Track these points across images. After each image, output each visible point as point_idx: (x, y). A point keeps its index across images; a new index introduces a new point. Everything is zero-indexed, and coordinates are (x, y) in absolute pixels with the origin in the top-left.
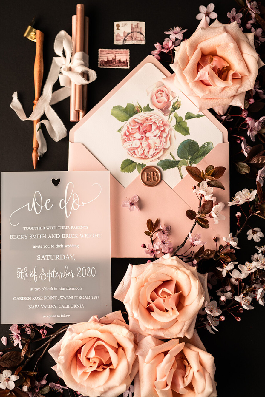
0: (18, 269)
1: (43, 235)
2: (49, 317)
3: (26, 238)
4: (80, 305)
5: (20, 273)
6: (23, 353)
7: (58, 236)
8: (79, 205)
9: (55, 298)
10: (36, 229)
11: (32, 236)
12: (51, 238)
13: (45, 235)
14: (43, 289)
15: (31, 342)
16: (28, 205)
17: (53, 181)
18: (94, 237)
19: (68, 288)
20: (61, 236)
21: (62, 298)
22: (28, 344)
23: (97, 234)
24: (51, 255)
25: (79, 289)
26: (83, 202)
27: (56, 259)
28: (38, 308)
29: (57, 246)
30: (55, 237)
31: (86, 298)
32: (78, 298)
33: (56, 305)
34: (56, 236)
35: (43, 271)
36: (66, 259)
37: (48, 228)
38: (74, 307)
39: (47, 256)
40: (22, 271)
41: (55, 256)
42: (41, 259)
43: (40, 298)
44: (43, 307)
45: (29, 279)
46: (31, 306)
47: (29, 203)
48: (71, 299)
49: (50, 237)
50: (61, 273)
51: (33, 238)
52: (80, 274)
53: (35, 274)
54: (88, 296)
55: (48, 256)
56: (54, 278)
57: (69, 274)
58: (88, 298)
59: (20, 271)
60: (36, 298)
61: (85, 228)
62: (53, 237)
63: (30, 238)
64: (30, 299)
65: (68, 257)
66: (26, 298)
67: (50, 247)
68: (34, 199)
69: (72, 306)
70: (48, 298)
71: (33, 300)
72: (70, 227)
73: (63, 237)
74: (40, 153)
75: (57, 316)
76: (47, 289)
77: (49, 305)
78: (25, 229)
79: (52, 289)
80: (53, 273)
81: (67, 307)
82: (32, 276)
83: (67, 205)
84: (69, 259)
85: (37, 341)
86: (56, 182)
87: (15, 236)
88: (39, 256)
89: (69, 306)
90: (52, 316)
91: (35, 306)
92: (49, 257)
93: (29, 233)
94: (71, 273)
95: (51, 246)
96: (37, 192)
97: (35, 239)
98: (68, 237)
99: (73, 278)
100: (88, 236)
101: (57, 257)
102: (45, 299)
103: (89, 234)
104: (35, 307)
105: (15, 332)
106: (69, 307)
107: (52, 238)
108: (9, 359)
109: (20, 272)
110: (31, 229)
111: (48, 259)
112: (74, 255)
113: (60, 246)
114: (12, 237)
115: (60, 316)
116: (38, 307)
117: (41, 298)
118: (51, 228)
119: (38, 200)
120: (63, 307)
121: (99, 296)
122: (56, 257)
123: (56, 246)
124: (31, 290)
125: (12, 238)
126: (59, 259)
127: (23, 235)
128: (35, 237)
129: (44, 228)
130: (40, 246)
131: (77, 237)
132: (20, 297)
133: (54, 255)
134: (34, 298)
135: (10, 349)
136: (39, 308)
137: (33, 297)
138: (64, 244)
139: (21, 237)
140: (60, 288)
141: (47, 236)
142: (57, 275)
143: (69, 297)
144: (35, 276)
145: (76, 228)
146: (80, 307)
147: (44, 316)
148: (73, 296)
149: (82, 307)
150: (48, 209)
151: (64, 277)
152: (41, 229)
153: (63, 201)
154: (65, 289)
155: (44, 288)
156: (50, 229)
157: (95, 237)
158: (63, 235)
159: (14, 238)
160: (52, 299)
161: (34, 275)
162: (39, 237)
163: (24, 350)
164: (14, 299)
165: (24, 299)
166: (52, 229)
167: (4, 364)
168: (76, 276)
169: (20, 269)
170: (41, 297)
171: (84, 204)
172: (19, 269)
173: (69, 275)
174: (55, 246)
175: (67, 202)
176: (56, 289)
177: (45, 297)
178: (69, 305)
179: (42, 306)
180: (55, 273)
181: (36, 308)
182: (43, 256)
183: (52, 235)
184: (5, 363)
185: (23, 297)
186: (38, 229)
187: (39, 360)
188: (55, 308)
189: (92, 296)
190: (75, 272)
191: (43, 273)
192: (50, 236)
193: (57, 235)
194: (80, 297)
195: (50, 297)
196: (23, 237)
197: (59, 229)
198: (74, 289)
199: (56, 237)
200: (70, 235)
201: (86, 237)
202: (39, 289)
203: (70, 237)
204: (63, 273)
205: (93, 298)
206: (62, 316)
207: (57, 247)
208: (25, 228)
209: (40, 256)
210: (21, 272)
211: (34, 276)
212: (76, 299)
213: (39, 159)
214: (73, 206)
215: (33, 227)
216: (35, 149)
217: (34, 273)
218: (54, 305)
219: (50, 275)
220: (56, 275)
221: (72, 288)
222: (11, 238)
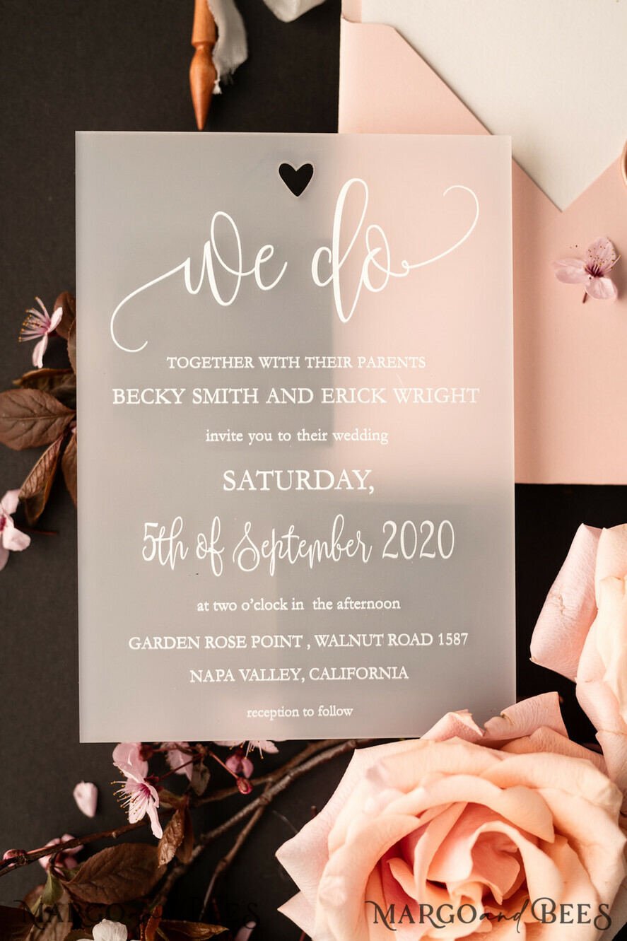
0: (146, 524)
1: (246, 390)
2: (271, 714)
3: (178, 402)
4: (395, 668)
5: (154, 540)
6: (166, 854)
7: (306, 396)
8: (388, 272)
9: (294, 642)
10: (217, 367)
11: (203, 394)
12: (277, 401)
13: (255, 390)
14: (246, 607)
15: (192, 806)
16: (183, 268)
17: (285, 171)
18: (450, 399)
19: (346, 603)
20: (318, 396)
21: (321, 640)
22: (183, 814)
23: (463, 390)
24: (278, 473)
25: (388, 605)
26: (405, 262)
27: (300, 488)
28: (226, 680)
29: (303, 436)
30: (294, 400)
31: (418, 644)
32: (385, 641)
33: (299, 670)
34: (299, 396)
35: (246, 535)
36: (338, 488)
37: (265, 362)
38: (371, 678)
39: (261, 476)
40: (161, 536)
41: (295, 475)
42: (240, 489)
43: (236, 640)
44: (249, 677)
45: (192, 567)
46: (201, 671)
47: (189, 260)
48: (359, 644)
49: (273, 399)
50: (318, 541)
51: (206, 402)
52: (394, 548)
53: (217, 547)
54: (423, 635)
55: (265, 473)
56: (292, 562)
57: (348, 546)
58: (423, 644)
59: (155, 532)
60: (221, 642)
61: (414, 366)
62: (287, 398)
63: (194, 402)
64: (197, 646)
65: (347, 480)
66: (179, 643)
67: (275, 437)
68: (209, 242)
69: (362, 673)
70: (267, 641)
71: (207, 647)
72: (354, 362)
73: (324, 401)
74: (223, 64)
75: (301, 713)
76: (263, 606)
77: (272, 670)
78: (172, 367)
79: (284, 607)
80: (285, 541)
81: (343, 678)
82: (202, 553)
83: (341, 270)
84: (350, 487)
85: (213, 799)
86: (297, 179)
87: (133, 393)
88: (229, 475)
89: (349, 673)
90: (282, 713)
91: (218, 671)
92: (272, 480)
93: (188, 380)
94: (359, 541)
95: (280, 434)
96: (220, 217)
97: (212, 405)
98: (346, 401)
99: (365, 561)
100: (425, 397)
101: (302, 479)
102: (254, 646)
103: (429, 390)
104: (215, 677)
105: (134, 773)
106: (349, 678)
107: (284, 402)
108: (113, 871)
109: (156, 536)
110: (199, 364)
111: (265, 488)
112: (368, 471)
113: (316, 435)
114: (122, 396)
115: (317, 713)
116: (229, 678)
117: (239, 642)
118: (279, 363)
119: (225, 247)
120: (328, 675)
121: (466, 634)
122: (300, 480)
123: (299, 434)
124: (200, 609)
125: (120, 399)
126: (309, 487)
127: (166, 390)
128: (214, 397)
129: (249, 362)
130: (233, 434)
131: (383, 401)
132: (155, 638)
133: (290, 472)
134: (210, 642)
135: (114, 834)
136: (233, 680)
137: (207, 638)
138: (329, 429)
139: (158, 396)
140: (314, 603)
141: (263, 396)
142: (304, 550)
143: (351, 636)
144: (215, 555)
145: (377, 364)
146: (394, 677)
147: (252, 713)
148: (364, 636)
149: (403, 676)
150: (265, 286)
151: (328, 557)
152: (236, 367)
153: (324, 255)
154: (335, 606)
155: (252, 600)
156: (276, 366)
157: (454, 401)
158: (324, 390)
159: (130, 402)
160: (282, 646)
161: (212, 550)
162: (230, 397)
163: (170, 842)
164: (134, 644)
165: (170, 643)
166: (283, 366)
167: (90, 891)
168: (376, 555)
169: (156, 525)
170: (238, 637)
171: (408, 267)
172: (148, 526)
173: (351, 550)
174: (294, 437)
175: (339, 262)
176: (298, 606)
177: (253, 637)
178: (349, 669)
179: (245, 673)
180: (295, 543)
181: (218, 680)
182: (247, 473)
183: (284, 390)
184: (96, 887)
185: (166, 638)
186: (224, 367)
187: (221, 874)
188: (296, 679)
189: (441, 635)
190: (374, 539)
191: (246, 544)
192: (275, 396)
193: (301, 390)
194: (392, 639)
195: (276, 637)
196: (164, 399)
197: (310, 366)
198: (371, 605)
199: (298, 399)
200: (353, 390)
201: (416, 401)
202: (233, 607)
203: (356, 398)
204: (325, 543)
205: (445, 640)
206: (322, 711)
207: (304, 439)
208: (175, 362)
209: (233, 472)
210: (160, 539)
211: (209, 554)
212: (378, 645)
213: (217, 90)
214: (364, 277)
215: (204, 358)
216: (200, 48)
217: (209, 541)
218: (293, 670)
219: (273, 550)
220: (300, 551)
221: (363, 603)
222: (116, 402)
